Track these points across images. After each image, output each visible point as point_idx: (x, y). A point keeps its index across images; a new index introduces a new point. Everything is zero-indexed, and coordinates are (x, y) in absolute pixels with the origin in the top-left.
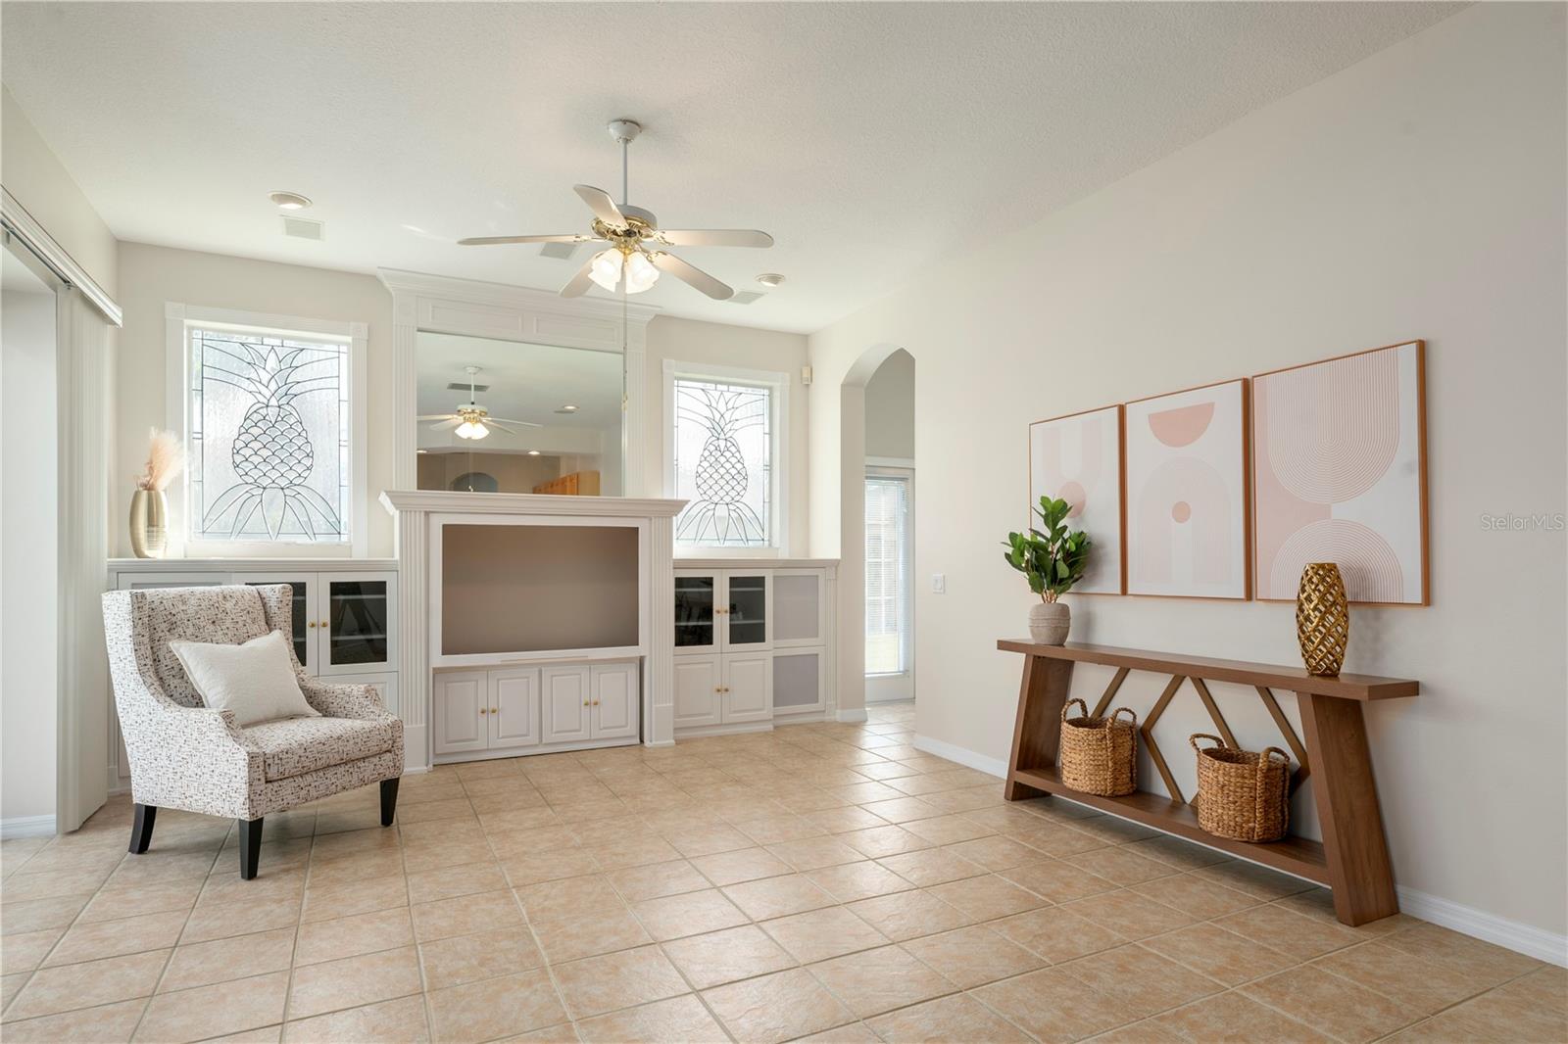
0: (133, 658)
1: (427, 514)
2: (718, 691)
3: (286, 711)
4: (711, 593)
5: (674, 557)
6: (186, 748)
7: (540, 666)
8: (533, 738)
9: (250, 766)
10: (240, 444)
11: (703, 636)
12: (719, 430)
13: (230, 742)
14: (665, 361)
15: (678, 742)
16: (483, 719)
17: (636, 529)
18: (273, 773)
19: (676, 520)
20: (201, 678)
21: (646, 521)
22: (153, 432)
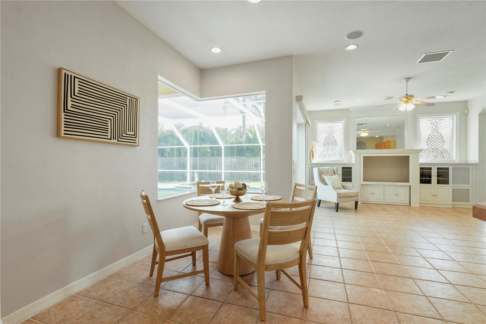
0: (318, 177)
1: (360, 154)
2: (433, 195)
3: (339, 188)
4: (431, 171)
5: (420, 162)
6: (327, 191)
7: (384, 186)
8: (382, 200)
9: (337, 194)
10: (324, 143)
11: (429, 182)
12: (434, 130)
13: (334, 191)
14: (417, 115)
15: (420, 206)
16: (371, 195)
17: (409, 156)
18: (340, 196)
19: (420, 154)
20: (327, 181)
21: (412, 154)
22: (313, 142)
